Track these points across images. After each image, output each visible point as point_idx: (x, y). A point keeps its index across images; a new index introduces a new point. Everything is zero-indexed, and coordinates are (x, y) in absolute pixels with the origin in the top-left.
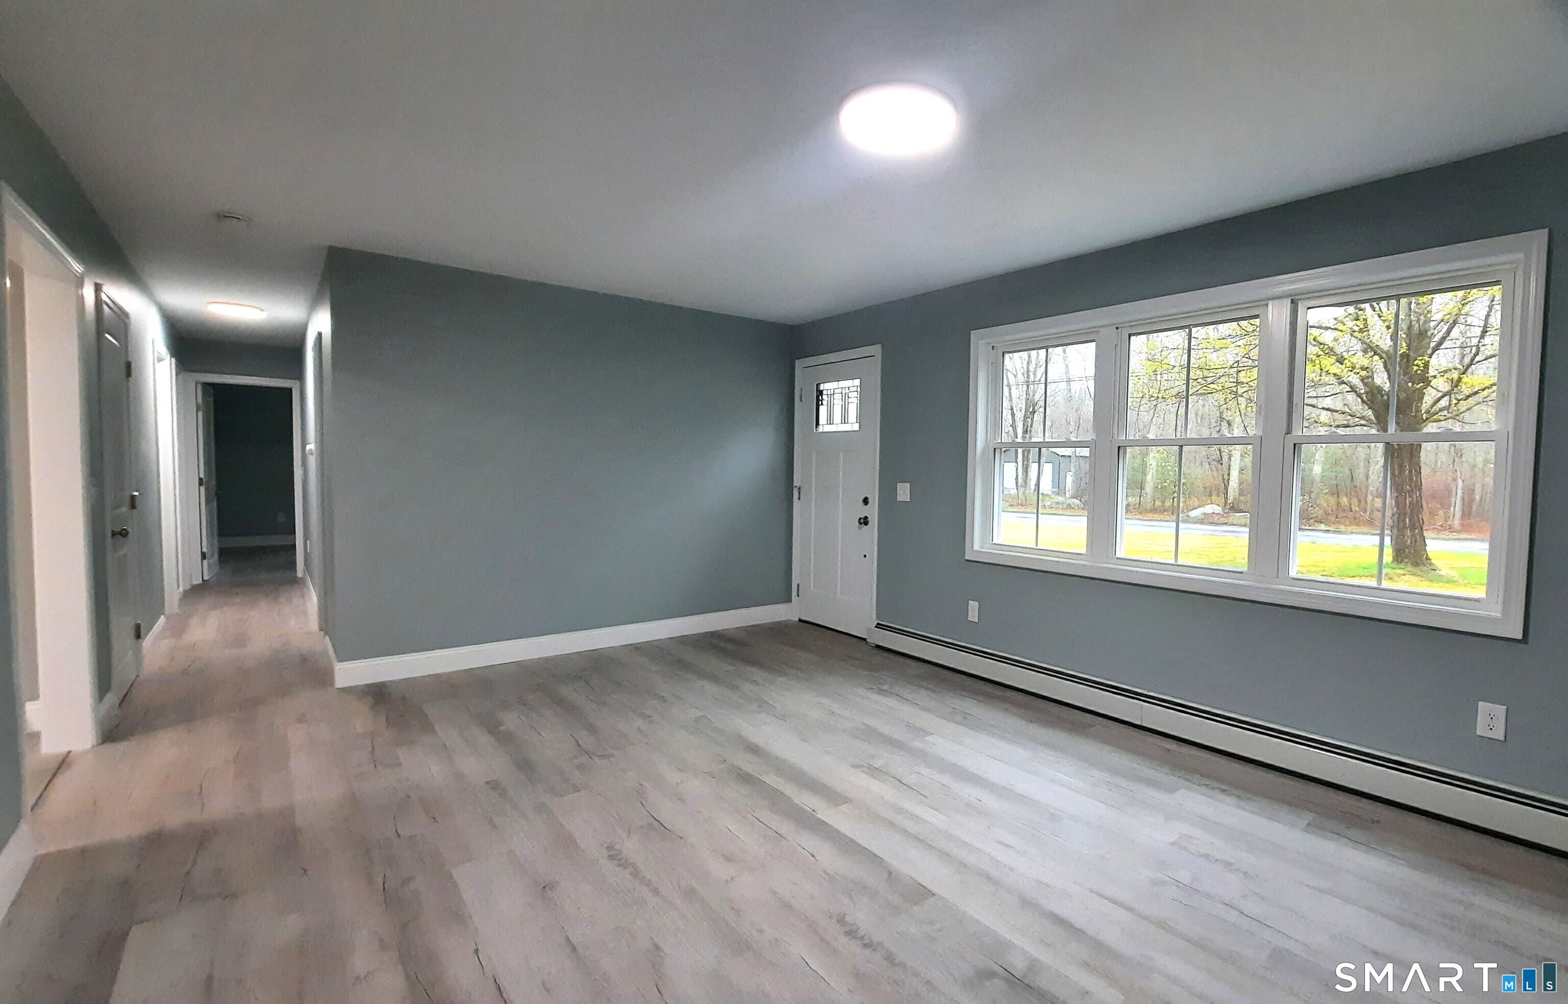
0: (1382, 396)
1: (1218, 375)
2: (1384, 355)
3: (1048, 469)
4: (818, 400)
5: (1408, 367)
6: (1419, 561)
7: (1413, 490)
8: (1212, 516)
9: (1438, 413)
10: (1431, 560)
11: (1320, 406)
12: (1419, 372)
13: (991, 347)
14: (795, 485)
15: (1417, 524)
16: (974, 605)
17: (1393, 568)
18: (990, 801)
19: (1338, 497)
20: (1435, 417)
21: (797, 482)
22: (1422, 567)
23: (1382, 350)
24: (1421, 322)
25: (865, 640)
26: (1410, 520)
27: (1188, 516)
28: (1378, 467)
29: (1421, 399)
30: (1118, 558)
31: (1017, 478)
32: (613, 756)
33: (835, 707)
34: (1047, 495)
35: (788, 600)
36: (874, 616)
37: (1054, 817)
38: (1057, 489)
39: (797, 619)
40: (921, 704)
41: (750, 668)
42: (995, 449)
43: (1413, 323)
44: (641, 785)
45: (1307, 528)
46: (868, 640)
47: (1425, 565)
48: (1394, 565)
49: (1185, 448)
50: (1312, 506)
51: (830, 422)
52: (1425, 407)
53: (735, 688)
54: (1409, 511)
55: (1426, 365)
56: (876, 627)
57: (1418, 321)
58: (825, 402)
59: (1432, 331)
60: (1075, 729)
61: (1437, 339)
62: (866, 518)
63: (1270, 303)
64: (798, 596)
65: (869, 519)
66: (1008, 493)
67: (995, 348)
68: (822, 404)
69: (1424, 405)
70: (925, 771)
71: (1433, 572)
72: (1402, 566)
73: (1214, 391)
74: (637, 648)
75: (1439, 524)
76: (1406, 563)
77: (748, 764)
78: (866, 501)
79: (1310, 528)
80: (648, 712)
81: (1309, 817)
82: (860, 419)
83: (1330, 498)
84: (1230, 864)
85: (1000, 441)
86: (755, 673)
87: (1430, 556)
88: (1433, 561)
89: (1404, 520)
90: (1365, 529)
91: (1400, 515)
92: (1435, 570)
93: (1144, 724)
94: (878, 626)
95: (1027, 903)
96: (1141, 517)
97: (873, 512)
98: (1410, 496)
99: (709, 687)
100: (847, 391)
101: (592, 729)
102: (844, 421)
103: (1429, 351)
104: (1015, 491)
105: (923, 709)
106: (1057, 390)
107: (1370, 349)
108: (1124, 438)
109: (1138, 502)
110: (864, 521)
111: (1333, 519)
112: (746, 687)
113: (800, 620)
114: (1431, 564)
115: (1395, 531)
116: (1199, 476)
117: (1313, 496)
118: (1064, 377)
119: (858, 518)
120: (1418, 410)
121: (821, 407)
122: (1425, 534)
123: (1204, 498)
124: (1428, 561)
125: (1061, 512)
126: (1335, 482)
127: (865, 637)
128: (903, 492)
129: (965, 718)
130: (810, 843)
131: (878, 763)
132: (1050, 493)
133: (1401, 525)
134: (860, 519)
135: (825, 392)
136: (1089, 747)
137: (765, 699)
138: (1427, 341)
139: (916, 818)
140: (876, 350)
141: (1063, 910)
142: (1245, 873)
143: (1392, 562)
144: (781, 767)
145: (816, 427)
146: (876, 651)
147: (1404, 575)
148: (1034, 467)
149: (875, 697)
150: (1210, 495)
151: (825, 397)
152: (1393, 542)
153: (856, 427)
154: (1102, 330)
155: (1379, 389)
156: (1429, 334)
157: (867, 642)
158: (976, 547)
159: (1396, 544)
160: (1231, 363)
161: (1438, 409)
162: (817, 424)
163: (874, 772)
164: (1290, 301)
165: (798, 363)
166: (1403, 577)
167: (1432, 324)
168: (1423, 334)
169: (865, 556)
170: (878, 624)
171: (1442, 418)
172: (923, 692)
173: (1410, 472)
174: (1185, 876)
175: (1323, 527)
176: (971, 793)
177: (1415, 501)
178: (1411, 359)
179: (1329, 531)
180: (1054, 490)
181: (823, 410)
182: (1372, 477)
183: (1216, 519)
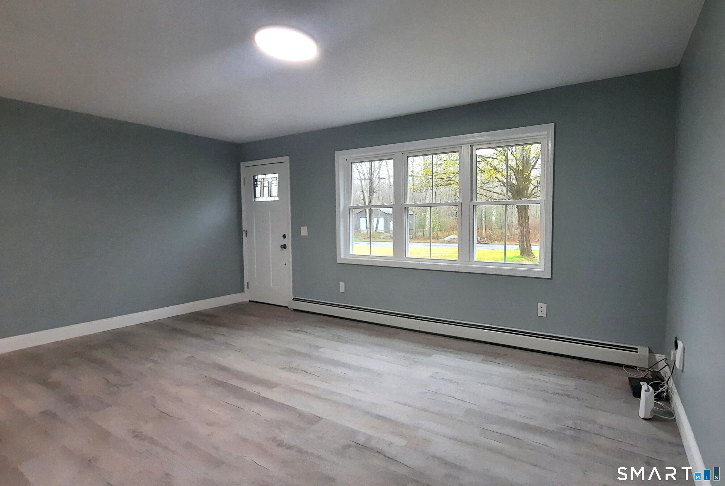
0: (514, 187)
1: (452, 177)
2: (514, 170)
3: (382, 220)
4: (254, 184)
5: (523, 175)
6: (529, 254)
7: (526, 226)
8: (454, 240)
9: (533, 195)
10: (533, 254)
11: (492, 191)
12: (526, 177)
13: (345, 160)
14: (243, 229)
15: (528, 239)
16: (342, 284)
17: (520, 258)
18: (350, 373)
19: (502, 230)
20: (533, 196)
21: (245, 227)
22: (530, 257)
23: (514, 168)
24: (527, 157)
25: (287, 307)
26: (525, 238)
27: (444, 240)
28: (516, 217)
29: (528, 189)
30: (406, 258)
31: (367, 225)
32: (132, 384)
33: (270, 342)
34: (381, 233)
35: (242, 291)
36: (292, 294)
37: (379, 375)
38: (386, 230)
39: (248, 301)
40: (316, 334)
41: (221, 329)
42: (349, 209)
43: (524, 157)
44: (153, 397)
45: (491, 243)
46: (288, 307)
47: (531, 256)
48: (521, 257)
49: (432, 208)
50: (492, 234)
51: (262, 196)
52: (529, 192)
53: (212, 339)
54: (525, 234)
55: (529, 175)
56: (293, 300)
57: (526, 157)
58: (258, 186)
59: (531, 161)
60: (390, 336)
61: (533, 164)
62: (285, 245)
63: (463, 146)
64: (248, 288)
65: (287, 245)
66: (363, 232)
67: (347, 161)
68: (257, 187)
69: (529, 191)
70: (318, 365)
71: (534, 259)
72: (523, 256)
73: (451, 184)
74: (146, 325)
75: (537, 239)
76: (525, 255)
77: (220, 376)
78: (284, 236)
79: (492, 243)
80: (156, 359)
81: (482, 357)
82: (280, 194)
83: (499, 230)
84: (451, 380)
85: (351, 205)
86: (223, 330)
87: (533, 252)
88: (534, 254)
89: (523, 238)
90: (511, 243)
91: (522, 236)
92: (535, 258)
93: (421, 330)
94: (294, 299)
95: (367, 413)
96: (424, 242)
97: (288, 241)
98: (525, 228)
99: (194, 340)
100: (271, 180)
101: (118, 372)
102: (270, 195)
103: (530, 169)
104: (366, 231)
105: (318, 336)
106: (384, 182)
107: (509, 167)
108: (407, 203)
109: (422, 235)
110: (284, 247)
111: (500, 239)
112: (218, 338)
113: (250, 301)
114: (533, 255)
115: (521, 242)
116: (448, 222)
117: (492, 229)
118: (388, 176)
119: (280, 246)
120: (527, 193)
121: (256, 188)
122: (531, 244)
123: (450, 232)
124: (532, 254)
125: (388, 240)
126: (500, 224)
127: (287, 306)
128: (304, 231)
129: (339, 338)
130: (257, 408)
131: (294, 365)
132: (383, 232)
133: (523, 240)
134: (281, 246)
135: (258, 180)
136: (396, 343)
137: (230, 343)
138: (529, 165)
139: (314, 387)
140: (286, 159)
141: (383, 412)
142: (457, 383)
143: (520, 255)
144: (239, 375)
145: (254, 199)
146: (293, 312)
147: (524, 260)
148: (375, 220)
149: (293, 334)
150: (453, 231)
151: (258, 183)
152: (520, 247)
153: (277, 199)
154: (396, 154)
155: (513, 184)
156: (530, 162)
157: (288, 308)
158: (342, 256)
159: (521, 248)
160: (456, 172)
161: (534, 193)
162: (255, 197)
163: (293, 370)
164: (470, 146)
165: (242, 164)
166: (523, 261)
167: (531, 158)
168: (528, 162)
169: (285, 264)
170: (294, 298)
171: (536, 196)
172: (319, 329)
173: (525, 218)
174: (434, 389)
175: (496, 242)
176: (340, 371)
177: (527, 230)
178: (524, 172)
179: (499, 244)
180: (385, 230)
181: (258, 190)
182: (514, 221)
183: (455, 241)
